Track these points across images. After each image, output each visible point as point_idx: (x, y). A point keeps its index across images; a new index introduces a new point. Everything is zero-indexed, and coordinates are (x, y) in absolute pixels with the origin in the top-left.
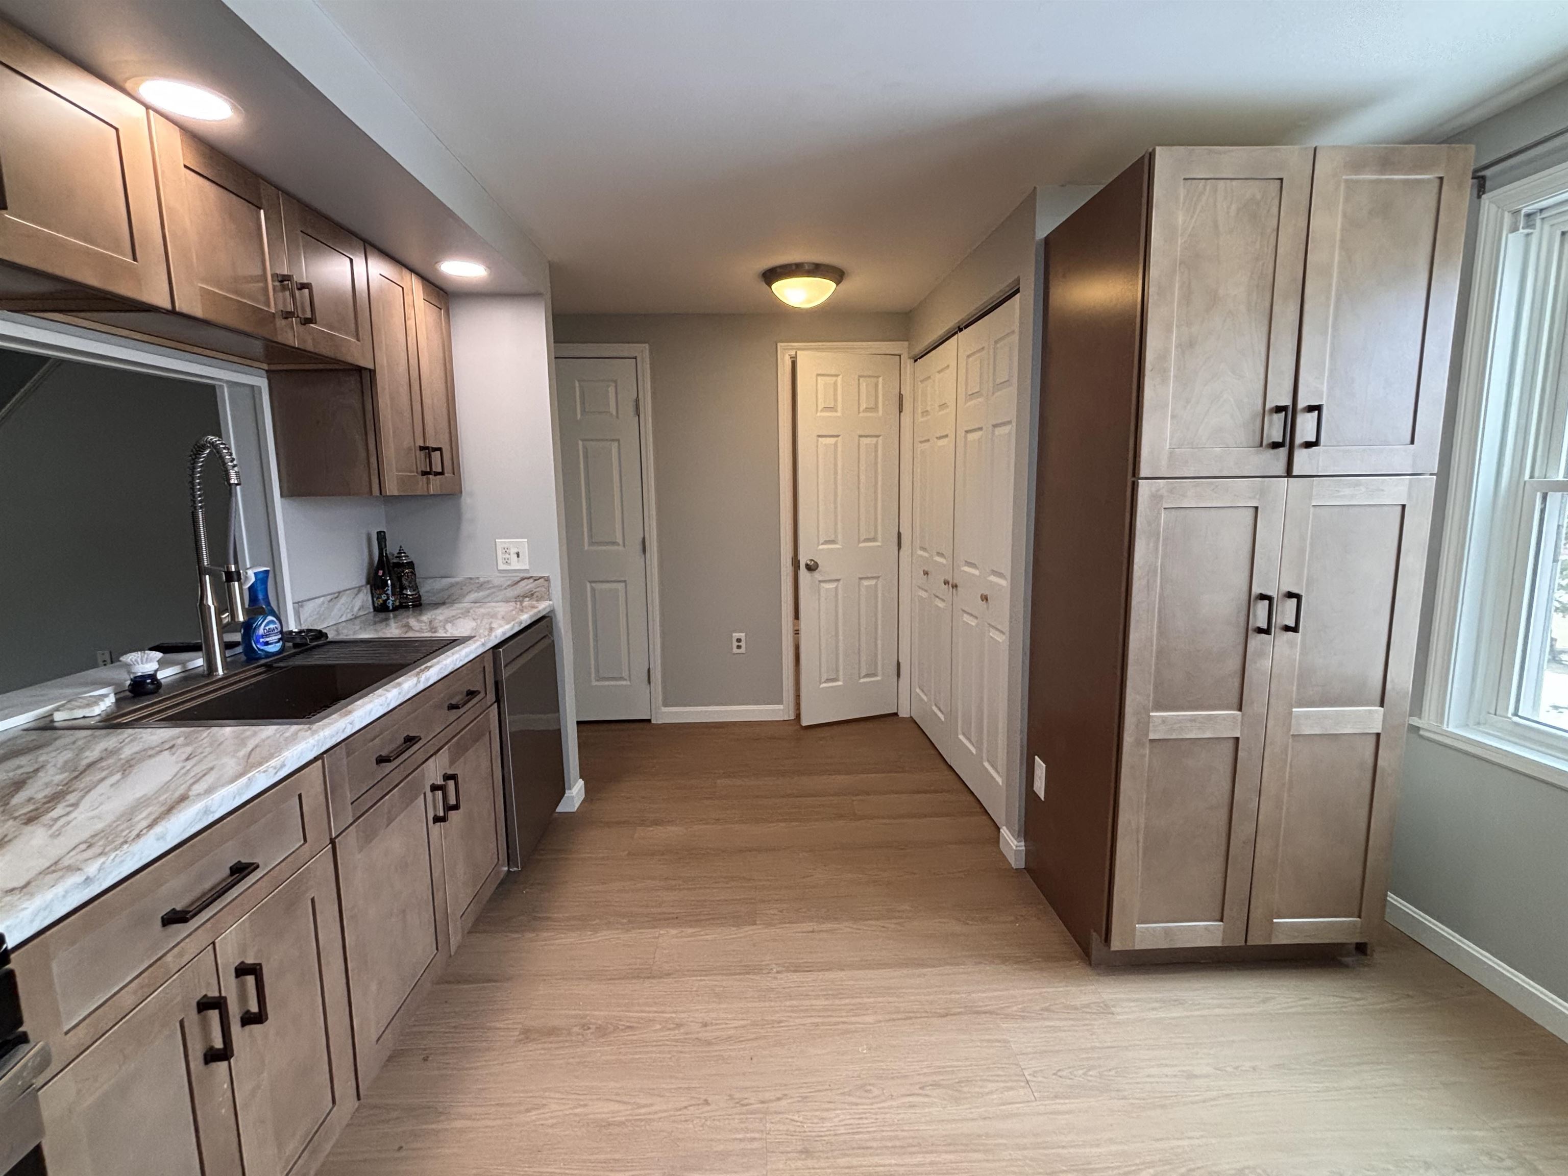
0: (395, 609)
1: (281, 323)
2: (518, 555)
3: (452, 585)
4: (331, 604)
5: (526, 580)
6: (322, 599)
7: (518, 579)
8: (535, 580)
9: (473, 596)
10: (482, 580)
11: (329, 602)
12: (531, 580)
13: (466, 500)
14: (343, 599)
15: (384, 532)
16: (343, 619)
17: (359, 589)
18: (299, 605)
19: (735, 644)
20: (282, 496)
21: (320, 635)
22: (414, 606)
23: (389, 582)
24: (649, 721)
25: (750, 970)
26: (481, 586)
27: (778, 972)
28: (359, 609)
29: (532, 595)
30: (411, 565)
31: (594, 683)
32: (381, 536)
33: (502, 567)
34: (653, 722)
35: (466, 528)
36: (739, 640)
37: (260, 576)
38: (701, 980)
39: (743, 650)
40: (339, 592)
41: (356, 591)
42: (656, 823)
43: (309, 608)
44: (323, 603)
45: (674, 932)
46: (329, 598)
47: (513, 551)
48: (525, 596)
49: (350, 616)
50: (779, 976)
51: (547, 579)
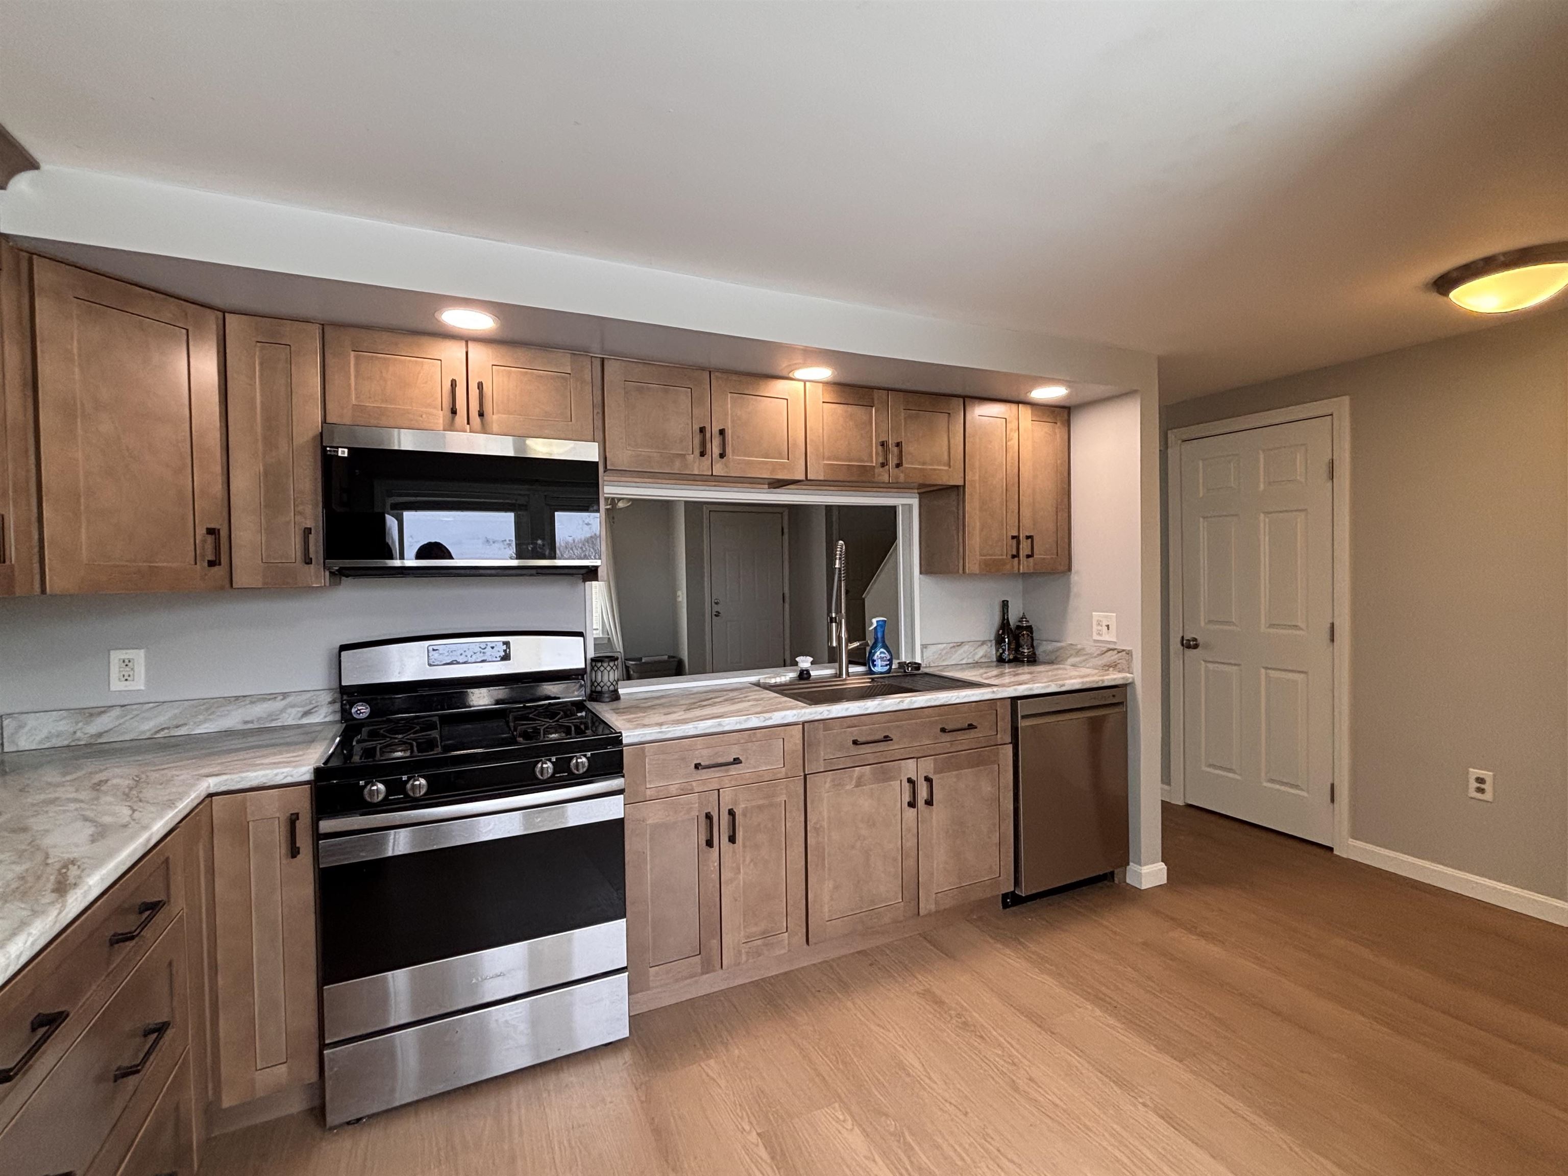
0: (1010, 661)
1: (879, 470)
2: (1108, 626)
3: (1061, 648)
4: (953, 650)
5: (1111, 652)
6: (945, 645)
7: (1105, 649)
8: (1119, 652)
9: (1072, 660)
10: (1079, 647)
11: (951, 648)
12: (1116, 652)
13: (1074, 577)
14: (966, 648)
15: (1008, 601)
16: (964, 662)
17: (984, 643)
18: (924, 647)
19: (1474, 785)
20: (921, 573)
21: (918, 666)
22: (1028, 661)
23: (1007, 640)
24: (1331, 849)
25: (1122, 1083)
26: (1078, 652)
27: (1144, 1105)
28: (982, 657)
29: (1116, 665)
30: (1030, 629)
31: (1265, 784)
32: (1005, 605)
33: (1096, 637)
34: (1335, 852)
35: (1073, 602)
36: (1480, 780)
37: (880, 623)
38: (1070, 1055)
39: (1488, 796)
40: (962, 643)
41: (980, 643)
42: (1203, 935)
43: (932, 649)
44: (944, 649)
45: (1098, 1012)
46: (951, 645)
47: (1105, 623)
48: (1110, 666)
49: (970, 661)
50: (1140, 1107)
51: (1129, 653)
